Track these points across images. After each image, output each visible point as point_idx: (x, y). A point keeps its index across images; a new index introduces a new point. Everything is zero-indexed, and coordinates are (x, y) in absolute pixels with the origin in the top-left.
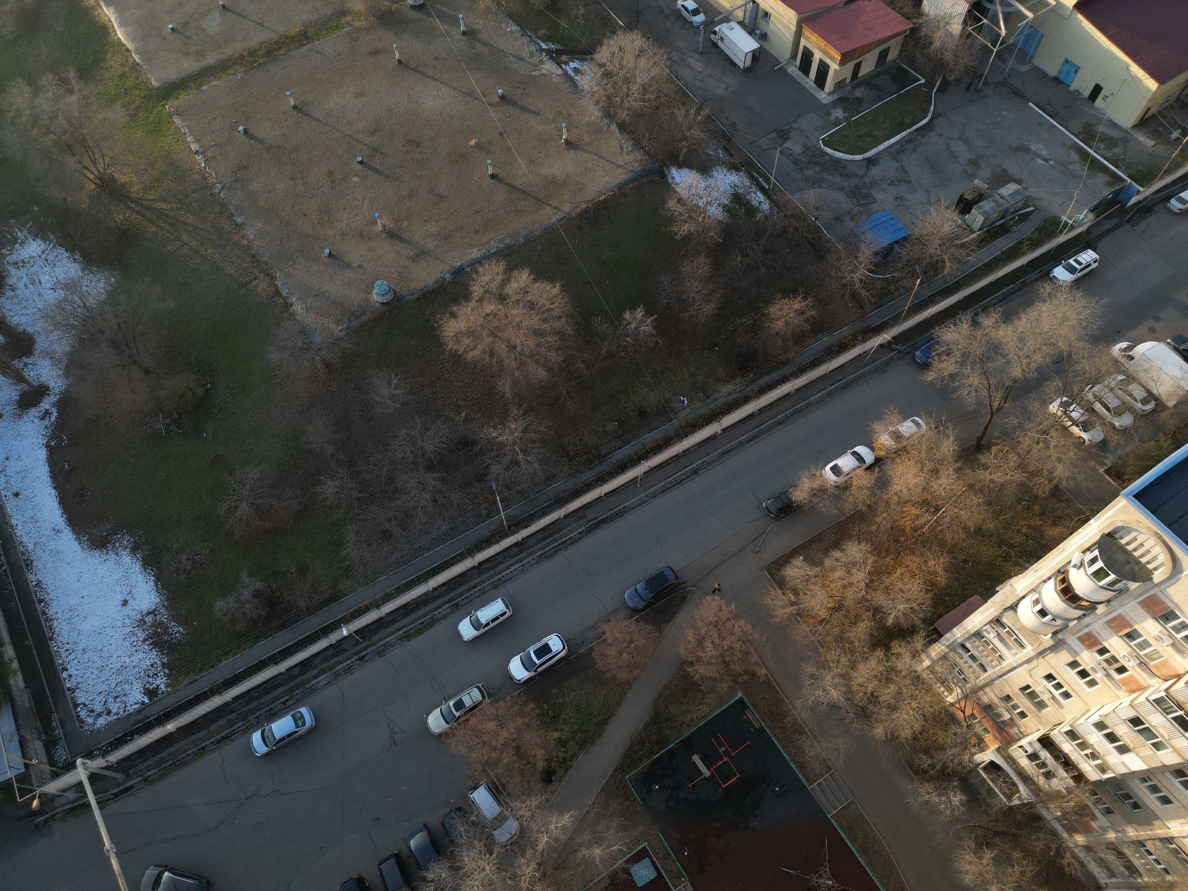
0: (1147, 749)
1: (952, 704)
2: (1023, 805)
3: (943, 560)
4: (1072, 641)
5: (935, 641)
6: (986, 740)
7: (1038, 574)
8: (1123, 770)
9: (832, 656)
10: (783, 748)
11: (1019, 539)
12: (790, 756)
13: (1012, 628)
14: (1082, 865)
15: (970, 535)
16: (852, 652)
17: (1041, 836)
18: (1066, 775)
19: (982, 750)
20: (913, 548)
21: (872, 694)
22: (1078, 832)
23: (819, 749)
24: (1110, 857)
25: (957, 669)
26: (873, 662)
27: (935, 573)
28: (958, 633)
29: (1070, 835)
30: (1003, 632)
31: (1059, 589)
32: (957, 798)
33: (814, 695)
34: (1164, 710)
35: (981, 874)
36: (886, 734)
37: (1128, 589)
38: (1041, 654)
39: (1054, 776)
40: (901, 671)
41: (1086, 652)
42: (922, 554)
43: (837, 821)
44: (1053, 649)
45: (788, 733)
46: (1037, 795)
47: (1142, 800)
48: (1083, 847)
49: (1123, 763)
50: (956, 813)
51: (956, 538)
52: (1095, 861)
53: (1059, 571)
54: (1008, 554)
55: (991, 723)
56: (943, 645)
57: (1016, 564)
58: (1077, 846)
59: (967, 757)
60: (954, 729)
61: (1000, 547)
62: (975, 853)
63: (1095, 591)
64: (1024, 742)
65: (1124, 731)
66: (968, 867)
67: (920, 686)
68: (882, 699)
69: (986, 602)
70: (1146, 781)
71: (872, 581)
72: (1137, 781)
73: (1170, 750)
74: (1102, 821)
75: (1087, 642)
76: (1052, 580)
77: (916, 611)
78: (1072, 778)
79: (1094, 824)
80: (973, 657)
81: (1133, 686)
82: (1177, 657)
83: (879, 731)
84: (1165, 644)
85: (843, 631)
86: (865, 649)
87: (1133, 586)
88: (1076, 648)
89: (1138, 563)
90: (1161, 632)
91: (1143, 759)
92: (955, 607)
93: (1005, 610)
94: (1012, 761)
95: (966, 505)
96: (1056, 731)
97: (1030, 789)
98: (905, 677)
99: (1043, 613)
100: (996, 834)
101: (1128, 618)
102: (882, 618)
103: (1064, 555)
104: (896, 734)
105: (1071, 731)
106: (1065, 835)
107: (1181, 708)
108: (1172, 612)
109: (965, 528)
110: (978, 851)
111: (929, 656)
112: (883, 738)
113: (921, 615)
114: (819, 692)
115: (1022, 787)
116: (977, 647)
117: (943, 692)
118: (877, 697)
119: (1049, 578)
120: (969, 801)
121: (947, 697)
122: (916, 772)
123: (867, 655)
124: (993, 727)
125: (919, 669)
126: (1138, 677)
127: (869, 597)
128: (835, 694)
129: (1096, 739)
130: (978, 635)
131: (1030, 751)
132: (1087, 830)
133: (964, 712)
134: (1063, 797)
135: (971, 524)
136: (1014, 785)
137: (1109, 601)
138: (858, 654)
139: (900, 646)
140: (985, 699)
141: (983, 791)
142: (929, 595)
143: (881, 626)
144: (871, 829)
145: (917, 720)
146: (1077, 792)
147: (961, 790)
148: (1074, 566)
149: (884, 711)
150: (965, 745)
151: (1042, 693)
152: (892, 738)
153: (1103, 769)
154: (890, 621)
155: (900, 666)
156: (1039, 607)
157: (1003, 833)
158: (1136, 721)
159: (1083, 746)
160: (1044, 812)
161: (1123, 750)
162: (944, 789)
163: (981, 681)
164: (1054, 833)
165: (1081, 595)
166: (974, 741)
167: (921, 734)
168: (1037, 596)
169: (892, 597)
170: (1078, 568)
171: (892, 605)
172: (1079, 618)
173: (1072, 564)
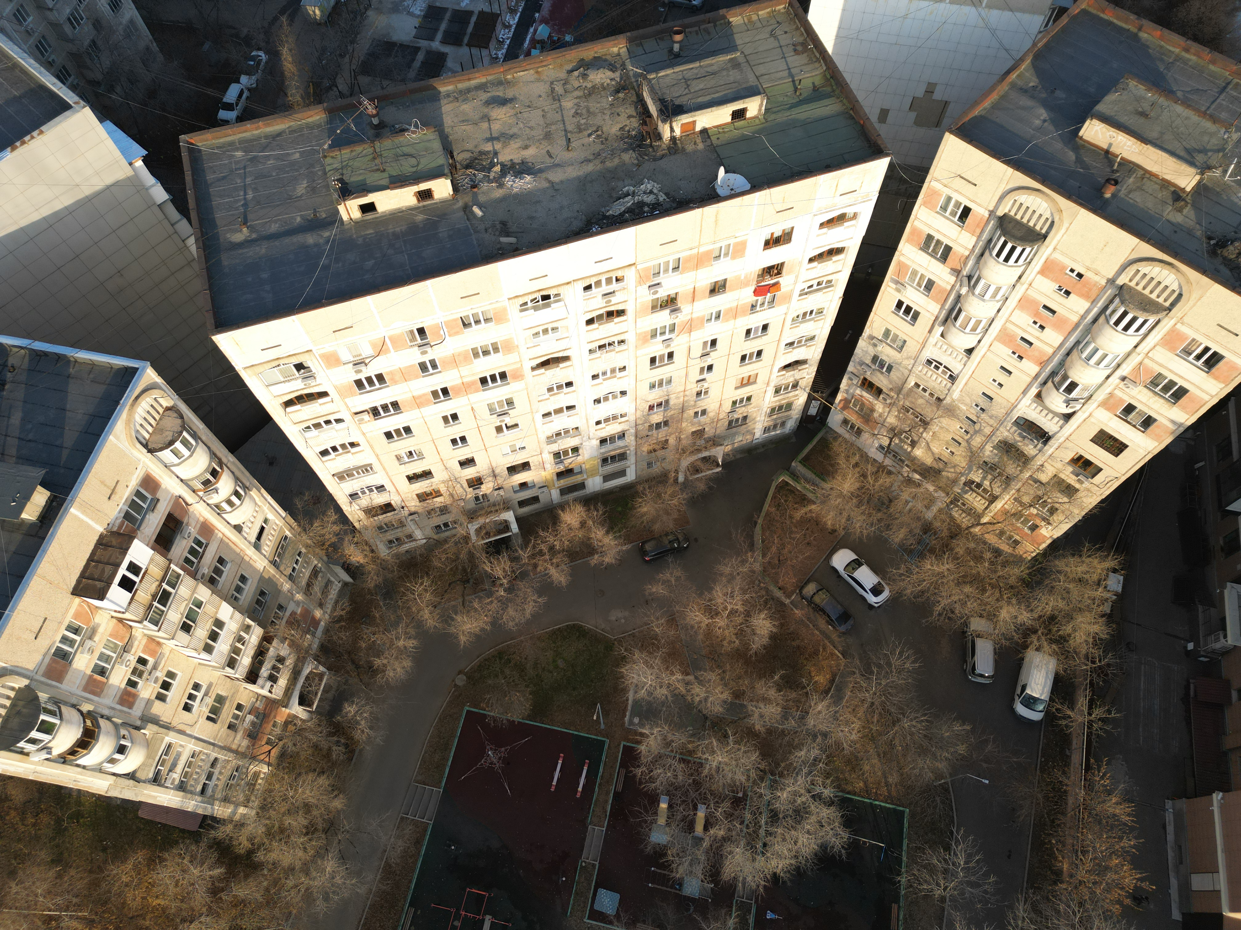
0: (208, 609)
1: (269, 764)
2: (319, 663)
3: (114, 870)
4: (137, 711)
5: (214, 819)
6: (283, 720)
7: (79, 777)
8: (238, 615)
9: (294, 898)
10: (413, 871)
11: (45, 819)
12: (417, 860)
13: (155, 765)
14: (336, 602)
15: (67, 866)
16: (276, 882)
17: (335, 638)
18: (271, 649)
19: (295, 717)
20: (117, 908)
21: (307, 834)
22: (313, 618)
23: (392, 840)
24: (317, 589)
25: (231, 782)
26: (273, 856)
27: (135, 866)
28: (192, 804)
29: (320, 620)
30: (164, 769)
31: (85, 752)
32: (350, 709)
33: (345, 883)
34: (161, 615)
35: (397, 658)
36: (336, 796)
37: (49, 698)
38: (167, 727)
39: (278, 656)
40: (266, 825)
41: (141, 696)
42: (119, 895)
43: (441, 782)
44: (155, 721)
45: (397, 878)
46: (304, 658)
47: (255, 593)
48: (322, 608)
49: (231, 618)
50: (363, 702)
51: (79, 876)
52: (327, 596)
53: (64, 763)
54: (71, 817)
55: (265, 725)
56: (213, 809)
57: (79, 803)
58: (325, 612)
59: (309, 724)
60: (291, 748)
61: (66, 829)
62: (384, 671)
63: (69, 722)
64: (265, 692)
65: (201, 632)
66: (399, 669)
67: (269, 800)
68: (305, 822)
69: (140, 803)
70: (236, 597)
71: (184, 920)
72: (241, 603)
73: (196, 595)
74: (291, 607)
75: (131, 699)
76: (78, 762)
77: (192, 856)
78: (270, 643)
79: (299, 611)
80: (209, 777)
81: (153, 646)
82: (101, 630)
83: (338, 804)
84: (93, 644)
85: (260, 906)
86: (265, 872)
87: (43, 696)
88: (143, 705)
89: (13, 705)
90: (82, 653)
91: (218, 608)
92: (164, 825)
93: (138, 781)
94: (288, 692)
95: (28, 895)
96: (237, 676)
97: (303, 665)
98: (269, 818)
99: (121, 750)
100: (358, 667)
101: (84, 682)
102: (220, 880)
103: (40, 768)
104: (330, 789)
105: (229, 666)
106: (322, 623)
107: (151, 606)
108: (55, 654)
109: (59, 876)
110: (382, 670)
111: (234, 813)
112: (341, 796)
113: (193, 847)
114: (338, 880)
115: (306, 671)
116: (195, 780)
117: (262, 779)
118: (307, 827)
119: (78, 766)
120: (347, 700)
121: (265, 773)
122: (352, 751)
123: (270, 866)
124: (268, 723)
125: (254, 813)
126: (142, 647)
127: (204, 910)
128: (330, 865)
129: (223, 646)
130: (182, 787)
131: (269, 684)
132: (307, 613)
133: (270, 751)
134: (292, 640)
135: (51, 874)
136: (307, 678)
137: (74, 706)
138: (275, 875)
139: (240, 844)
140: (245, 743)
141: (330, 695)
142: (166, 855)
143: (231, 875)
144: (425, 753)
145: (304, 782)
146: (280, 634)
147: (341, 711)
148: (50, 753)
149: (315, 812)
150: (300, 732)
151: (207, 705)
152: (336, 789)
153: (247, 628)
154: (218, 871)
155: (261, 830)
156: (117, 756)
157: (353, 662)
158: (186, 628)
159: (236, 651)
160: (315, 646)
161: (219, 624)
162: (350, 722)
163: (230, 756)
164: (327, 631)
165: (81, 730)
166: (291, 728)
167: (315, 770)
168: (105, 764)
169: (191, 888)
170: (51, 748)
171: (200, 882)
172: (109, 719)
173: (49, 756)
